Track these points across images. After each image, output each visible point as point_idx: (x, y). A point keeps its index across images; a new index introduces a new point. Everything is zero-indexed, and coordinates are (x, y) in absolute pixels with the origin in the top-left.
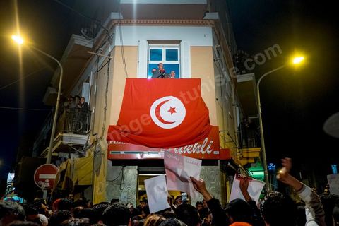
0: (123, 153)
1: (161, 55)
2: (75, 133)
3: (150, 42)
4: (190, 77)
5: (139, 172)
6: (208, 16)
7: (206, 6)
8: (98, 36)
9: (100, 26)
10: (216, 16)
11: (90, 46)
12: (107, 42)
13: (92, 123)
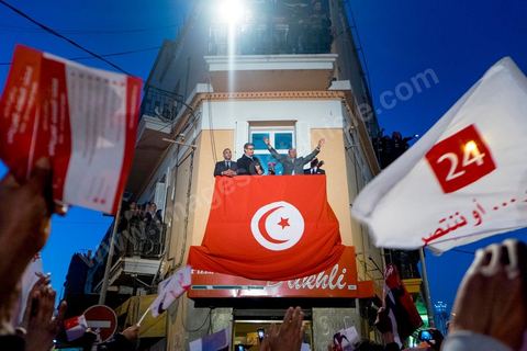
0: (210, 287)
2: (143, 257)
5: (235, 318)
6: (336, 85)
7: (332, 71)
8: (178, 116)
9: (182, 102)
10: (346, 85)
11: (167, 130)
12: (191, 125)
13: (167, 242)
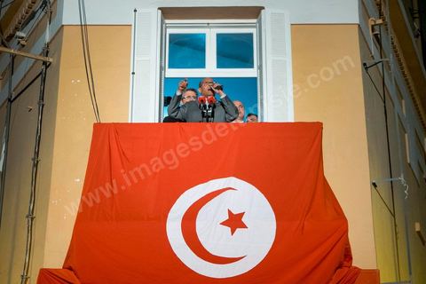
1: (203, 50)
3: (167, 13)
4: (291, 119)
12: (40, 15)
